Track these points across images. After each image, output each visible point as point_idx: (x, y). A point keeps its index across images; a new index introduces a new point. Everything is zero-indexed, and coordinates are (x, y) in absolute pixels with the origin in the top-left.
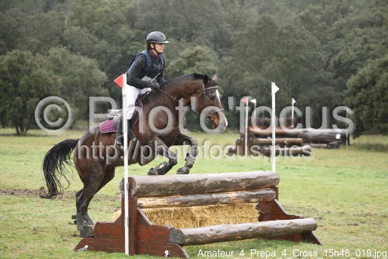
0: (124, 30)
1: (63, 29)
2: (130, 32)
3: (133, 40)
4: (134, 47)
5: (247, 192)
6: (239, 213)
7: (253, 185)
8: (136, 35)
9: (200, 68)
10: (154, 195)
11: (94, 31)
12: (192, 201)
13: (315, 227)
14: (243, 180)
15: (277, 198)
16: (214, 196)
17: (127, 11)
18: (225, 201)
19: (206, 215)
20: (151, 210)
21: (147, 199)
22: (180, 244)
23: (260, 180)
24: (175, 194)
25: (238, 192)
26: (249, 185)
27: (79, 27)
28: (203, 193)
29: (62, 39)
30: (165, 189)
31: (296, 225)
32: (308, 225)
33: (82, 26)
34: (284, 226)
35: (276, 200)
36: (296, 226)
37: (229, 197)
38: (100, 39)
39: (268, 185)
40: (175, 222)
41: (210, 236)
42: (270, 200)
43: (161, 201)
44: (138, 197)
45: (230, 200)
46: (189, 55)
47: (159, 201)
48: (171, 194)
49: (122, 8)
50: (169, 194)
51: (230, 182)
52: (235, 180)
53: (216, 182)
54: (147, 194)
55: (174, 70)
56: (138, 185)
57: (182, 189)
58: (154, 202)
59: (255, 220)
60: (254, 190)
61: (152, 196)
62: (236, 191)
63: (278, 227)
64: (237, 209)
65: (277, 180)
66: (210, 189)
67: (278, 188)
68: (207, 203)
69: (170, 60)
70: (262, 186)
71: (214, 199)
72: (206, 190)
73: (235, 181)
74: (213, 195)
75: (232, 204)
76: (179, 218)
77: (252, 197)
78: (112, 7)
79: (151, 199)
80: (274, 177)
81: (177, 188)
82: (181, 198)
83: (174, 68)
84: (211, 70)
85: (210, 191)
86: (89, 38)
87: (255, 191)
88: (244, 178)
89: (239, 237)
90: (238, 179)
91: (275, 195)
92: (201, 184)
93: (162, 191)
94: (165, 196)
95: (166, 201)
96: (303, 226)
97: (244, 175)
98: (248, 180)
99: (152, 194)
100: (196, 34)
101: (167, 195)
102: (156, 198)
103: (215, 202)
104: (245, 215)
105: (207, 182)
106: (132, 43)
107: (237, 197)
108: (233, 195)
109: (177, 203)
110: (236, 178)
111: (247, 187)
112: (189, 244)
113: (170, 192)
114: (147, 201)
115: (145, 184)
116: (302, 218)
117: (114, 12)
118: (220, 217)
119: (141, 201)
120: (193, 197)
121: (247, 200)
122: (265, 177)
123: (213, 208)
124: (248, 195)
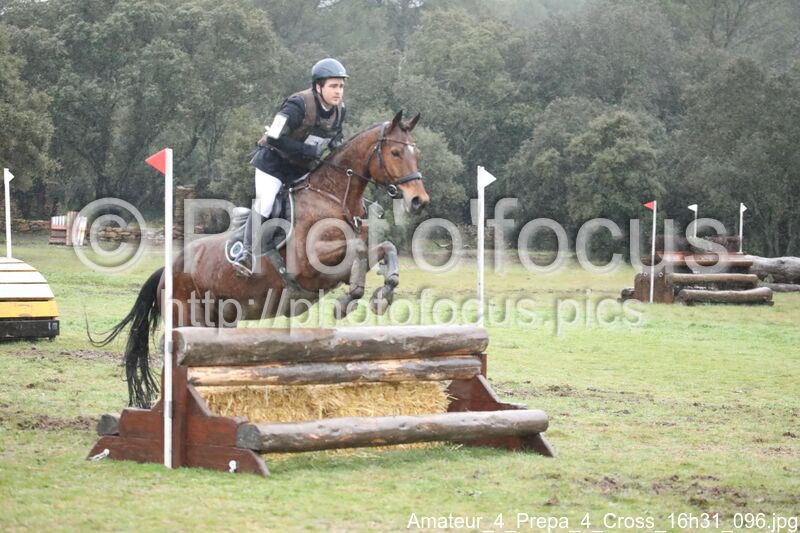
0: (502, 83)
1: (394, 80)
2: (511, 85)
3: (518, 99)
4: (518, 112)
5: (419, 362)
6: (404, 396)
7: (433, 349)
8: (521, 92)
9: (623, 150)
10: (223, 362)
11: (448, 85)
12: (304, 375)
13: (544, 426)
14: (409, 340)
15: (484, 372)
16: (351, 367)
17: (507, 49)
18: (375, 376)
19: (337, 401)
20: (223, 389)
21: (210, 370)
22: (255, 451)
23: (447, 341)
24: (267, 362)
25: (403, 361)
26: (424, 349)
27: (421, 76)
28: (328, 362)
29: (390, 96)
30: (244, 353)
31: (503, 421)
32: (529, 422)
33: (427, 74)
34: (477, 423)
35: (481, 377)
36: (503, 423)
37: (383, 370)
38: (458, 97)
39: (466, 350)
40: (273, 411)
41: (316, 437)
42: (469, 377)
43: (238, 374)
44: (191, 366)
45: (384, 375)
46: (605, 126)
47: (234, 374)
48: (259, 362)
49: (499, 44)
50: (253, 362)
51: (383, 343)
52: (394, 339)
53: (354, 343)
54: (208, 362)
55: (578, 154)
56: (188, 344)
57: (281, 353)
58: (223, 375)
59: (438, 411)
60: (436, 358)
61: (219, 365)
62: (397, 358)
63: (463, 424)
64: (401, 390)
65: (483, 342)
66: (341, 355)
67: (486, 355)
68: (335, 379)
69: (573, 135)
70: (452, 351)
71: (350, 372)
72: (332, 357)
73: (392, 342)
74: (348, 365)
75: (390, 382)
76: (281, 405)
77: (431, 369)
78: (482, 43)
79: (217, 369)
80: (476, 336)
81: (270, 352)
82: (281, 369)
83: (578, 149)
84: (643, 153)
85: (343, 358)
86: (439, 94)
87: (438, 360)
88: (411, 336)
89: (379, 441)
90: (400, 338)
91: (479, 369)
92: (322, 347)
93: (239, 356)
94: (248, 366)
95: (249, 375)
96: (518, 423)
97: (413, 331)
98: (423, 340)
99: (219, 362)
100: (628, 90)
101: (250, 363)
102: (229, 369)
103: (354, 377)
104: (418, 401)
105: (334, 343)
106: (515, 105)
107: (398, 370)
108: (390, 366)
109: (271, 378)
110: (395, 336)
111: (420, 352)
112: (273, 450)
113: (255, 358)
114: (209, 373)
115: (203, 344)
116: (522, 409)
117: (485, 52)
118: (366, 404)
119: (194, 373)
120: (307, 367)
121: (421, 376)
122: (458, 335)
123: (353, 388)
124: (422, 366)
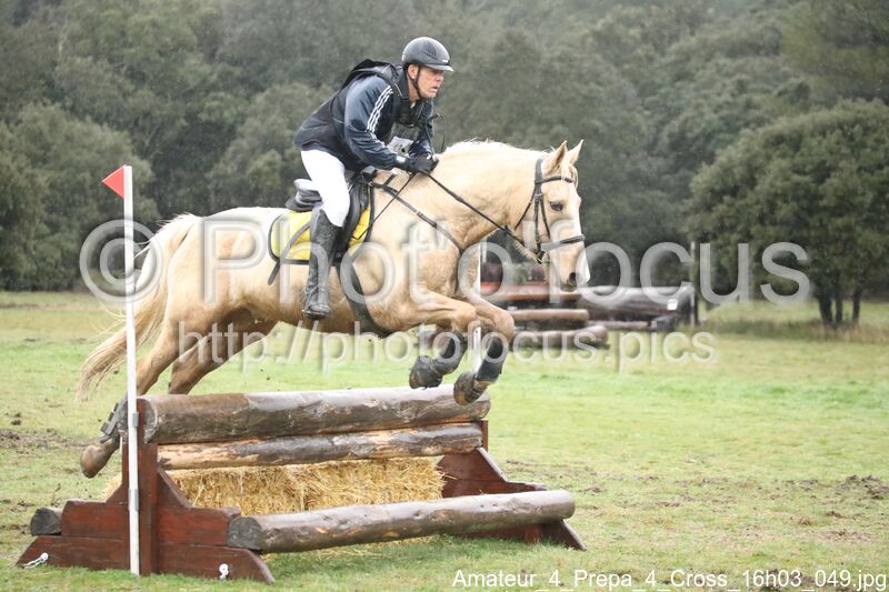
5: (414, 433)
6: (395, 478)
7: (428, 415)
10: (197, 438)
12: (287, 453)
13: (569, 510)
14: (404, 405)
15: (485, 444)
16: (338, 441)
18: (364, 451)
19: (318, 485)
20: (190, 473)
21: (181, 448)
22: (254, 551)
23: (444, 405)
24: (247, 437)
25: (394, 432)
26: (419, 415)
28: (313, 435)
30: (222, 425)
31: (526, 506)
32: (553, 506)
34: (496, 509)
35: (482, 450)
36: (525, 508)
37: (374, 444)
39: (465, 416)
40: (247, 499)
41: (323, 532)
42: (468, 450)
43: (213, 453)
44: (160, 444)
45: (375, 450)
47: (209, 453)
48: (237, 437)
50: (231, 436)
51: (374, 409)
52: (386, 404)
53: (343, 410)
54: (180, 439)
56: (159, 415)
57: (262, 425)
58: (197, 455)
59: (433, 495)
60: (430, 427)
61: (192, 443)
62: (389, 428)
63: (482, 510)
64: (391, 470)
65: (484, 405)
66: (328, 427)
67: (487, 422)
68: (320, 456)
70: (449, 418)
71: (337, 447)
72: (318, 428)
73: (385, 407)
74: (335, 439)
75: (379, 459)
76: (256, 492)
77: (426, 442)
79: (190, 447)
81: (251, 424)
82: (261, 445)
85: (328, 430)
87: (433, 430)
88: (407, 400)
89: (391, 534)
90: (393, 403)
91: (480, 439)
92: (306, 415)
93: (216, 430)
94: (224, 442)
95: (225, 453)
96: (542, 508)
97: (407, 393)
98: (418, 405)
99: (192, 438)
101: (227, 439)
102: (202, 446)
103: (341, 454)
104: (410, 483)
105: (321, 410)
107: (391, 443)
108: (382, 438)
109: (250, 458)
110: (388, 400)
111: (415, 420)
112: (276, 549)
113: (233, 433)
114: (181, 452)
115: (176, 416)
116: (540, 489)
118: (352, 487)
119: (166, 453)
120: (289, 442)
121: (416, 449)
123: (336, 467)
124: (416, 438)
